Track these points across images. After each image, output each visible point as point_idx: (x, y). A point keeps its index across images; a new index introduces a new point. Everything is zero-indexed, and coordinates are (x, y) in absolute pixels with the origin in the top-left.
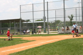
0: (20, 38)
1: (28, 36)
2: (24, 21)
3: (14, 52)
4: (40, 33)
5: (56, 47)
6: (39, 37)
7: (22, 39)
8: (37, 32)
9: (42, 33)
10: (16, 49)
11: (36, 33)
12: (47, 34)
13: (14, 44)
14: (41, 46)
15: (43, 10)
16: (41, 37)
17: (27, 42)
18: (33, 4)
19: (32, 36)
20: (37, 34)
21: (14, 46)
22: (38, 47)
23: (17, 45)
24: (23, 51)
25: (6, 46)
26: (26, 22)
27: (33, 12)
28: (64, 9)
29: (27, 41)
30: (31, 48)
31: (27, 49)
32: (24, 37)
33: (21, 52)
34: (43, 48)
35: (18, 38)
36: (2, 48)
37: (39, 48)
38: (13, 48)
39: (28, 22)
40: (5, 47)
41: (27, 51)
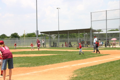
0: (90, 52)
2: (95, 31)
3: (85, 67)
4: (114, 46)
6: (113, 51)
8: (111, 44)
9: (117, 46)
10: (87, 63)
11: (109, 46)
13: (85, 58)
14: (117, 61)
15: (119, 18)
16: (116, 50)
17: (100, 56)
18: (106, 11)
19: (104, 49)
20: (111, 47)
21: (84, 60)
23: (88, 59)
24: (96, 66)
25: (76, 59)
26: (98, 33)
27: (106, 20)
30: (105, 62)
31: (101, 63)
33: (94, 66)
35: (89, 52)
36: (72, 61)
37: (114, 63)
38: (83, 62)
39: (100, 33)
40: (75, 61)
41: (100, 65)
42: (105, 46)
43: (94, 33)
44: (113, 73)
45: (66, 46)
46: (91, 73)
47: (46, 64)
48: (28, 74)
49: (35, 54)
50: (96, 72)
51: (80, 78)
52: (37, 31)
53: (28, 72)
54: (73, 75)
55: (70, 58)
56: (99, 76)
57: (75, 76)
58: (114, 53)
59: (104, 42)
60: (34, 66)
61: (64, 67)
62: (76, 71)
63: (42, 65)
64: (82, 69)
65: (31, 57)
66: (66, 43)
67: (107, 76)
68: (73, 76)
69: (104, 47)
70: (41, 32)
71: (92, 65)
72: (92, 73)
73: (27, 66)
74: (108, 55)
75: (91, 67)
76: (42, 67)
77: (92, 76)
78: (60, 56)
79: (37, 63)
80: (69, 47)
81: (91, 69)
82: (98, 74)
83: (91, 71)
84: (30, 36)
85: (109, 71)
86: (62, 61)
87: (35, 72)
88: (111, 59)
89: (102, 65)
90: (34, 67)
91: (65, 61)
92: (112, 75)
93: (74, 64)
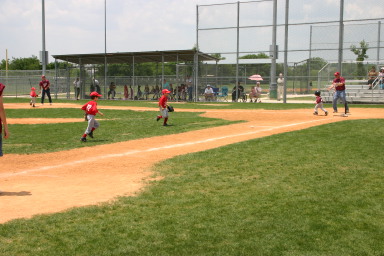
0: (195, 113)
1: (218, 108)
2: (206, 57)
3: (185, 153)
5: (314, 142)
6: (255, 111)
7: (201, 115)
9: (265, 99)
10: (189, 143)
11: (244, 98)
12: (282, 102)
13: (182, 130)
14: (267, 138)
15: (271, 23)
16: (262, 111)
17: (221, 125)
18: (239, 3)
19: (231, 107)
20: (248, 100)
21: (180, 136)
22: (258, 141)
23: (190, 133)
24: (213, 151)
25: (158, 134)
26: (214, 62)
27: (238, 28)
28: (341, 22)
29: (220, 123)
30: (237, 141)
31: (225, 144)
32: (208, 111)
33: (207, 152)
34: (275, 145)
35: (190, 113)
36: (148, 139)
37: (259, 144)
38: (180, 141)
39: (221, 62)
40: (156, 138)
41: (224, 149)
42: (234, 98)
43: (205, 62)
44: (260, 169)
45: (127, 95)
46: (201, 170)
47: (73, 147)
48: (24, 172)
49: (39, 116)
50: (215, 169)
51: (173, 183)
52: (45, 54)
53: (24, 168)
54: (154, 176)
55: (139, 131)
56: (224, 178)
57: (158, 179)
58: (259, 119)
59: (230, 89)
60: (39, 151)
61: (127, 154)
62: (160, 165)
63: (63, 147)
64: (178, 161)
65: (28, 125)
66: (126, 89)
67: (246, 179)
68: (153, 180)
69: (230, 101)
70: (57, 57)
71: (204, 149)
72: (205, 172)
73: (21, 151)
74: (241, 121)
75: (201, 154)
76: (63, 153)
77: (204, 178)
78: (113, 123)
79: (49, 143)
80: (136, 98)
81: (201, 161)
82: (221, 173)
83: (202, 166)
84: (22, 65)
85: (248, 165)
86: (120, 139)
87: (45, 168)
88: (251, 133)
89: (229, 149)
90: (41, 155)
91: (128, 138)
92: (257, 176)
93: (153, 147)
